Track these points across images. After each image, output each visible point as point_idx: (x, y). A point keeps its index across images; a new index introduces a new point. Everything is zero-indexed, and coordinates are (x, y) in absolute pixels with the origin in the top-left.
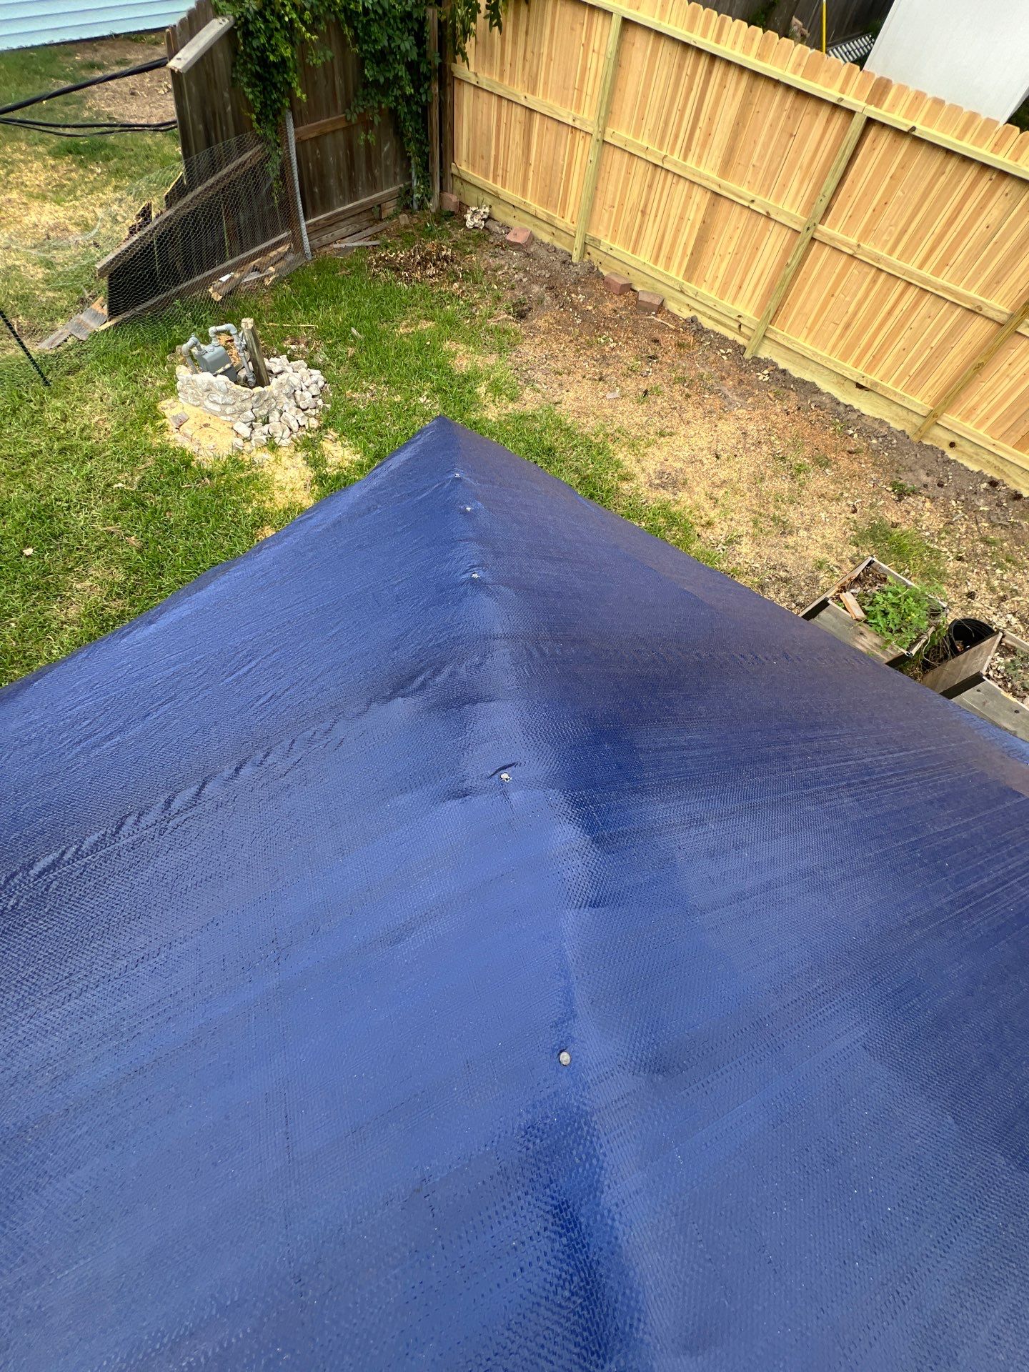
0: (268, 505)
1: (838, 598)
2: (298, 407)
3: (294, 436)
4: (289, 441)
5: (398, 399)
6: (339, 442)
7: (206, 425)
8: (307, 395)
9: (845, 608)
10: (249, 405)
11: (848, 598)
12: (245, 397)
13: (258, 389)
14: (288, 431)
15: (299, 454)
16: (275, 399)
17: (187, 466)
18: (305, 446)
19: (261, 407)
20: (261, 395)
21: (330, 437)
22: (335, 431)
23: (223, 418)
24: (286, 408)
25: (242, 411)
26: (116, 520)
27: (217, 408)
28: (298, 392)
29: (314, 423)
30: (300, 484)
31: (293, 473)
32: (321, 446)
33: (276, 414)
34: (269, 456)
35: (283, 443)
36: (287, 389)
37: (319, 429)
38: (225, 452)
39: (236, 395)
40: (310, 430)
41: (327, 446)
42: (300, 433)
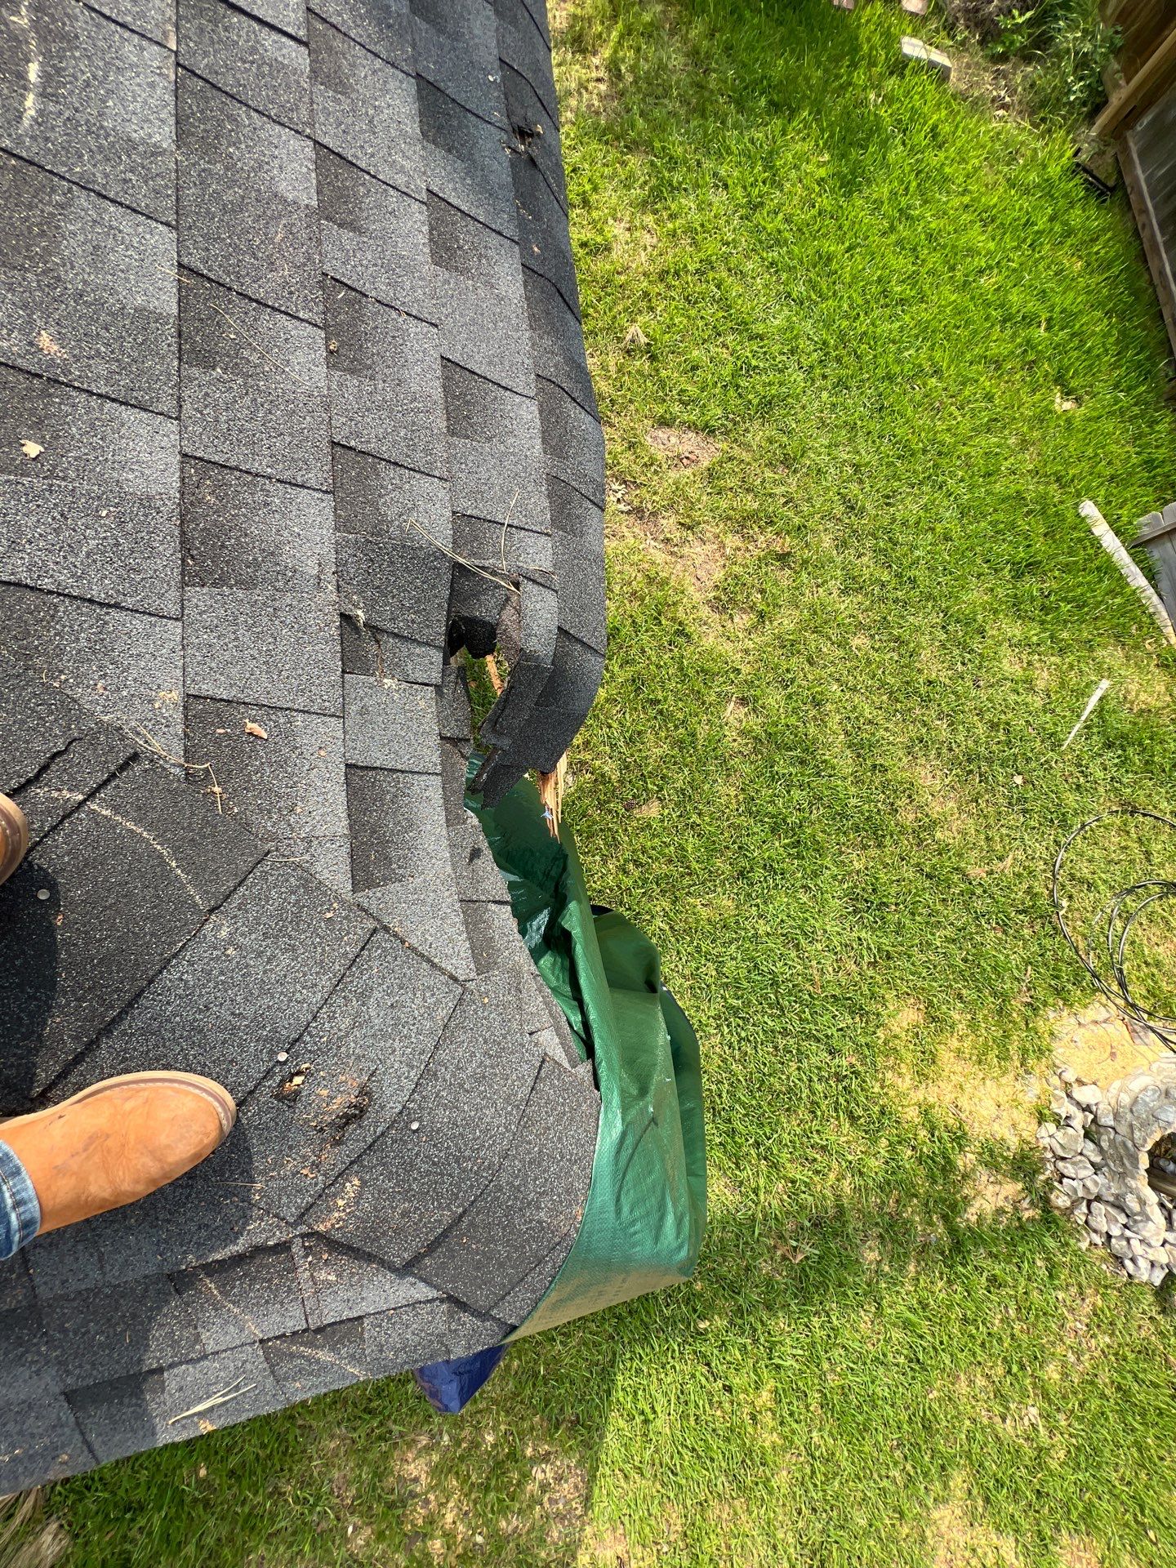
0: (954, 1043)
2: (1098, 1199)
3: (1049, 1155)
4: (1045, 1142)
5: (1052, 1372)
6: (1009, 1209)
7: (1113, 1055)
8: (1116, 1231)
10: (1123, 1129)
12: (1137, 1134)
13: (1144, 1162)
14: (1061, 1153)
15: (1016, 1140)
16: (1123, 1176)
17: (1059, 992)
18: (1024, 1158)
19: (1112, 1142)
20: (1135, 1161)
21: (1025, 1204)
22: (1032, 1220)
23: (1117, 1084)
24: (1100, 1179)
25: (1116, 1116)
26: (1019, 875)
27: (1136, 1085)
28: (1123, 1219)
29: (1061, 1201)
30: (963, 1102)
31: (987, 1109)
32: (1014, 1178)
33: (1097, 1159)
34: (1030, 1098)
35: (1043, 1132)
36: (1132, 1203)
37: (1047, 1200)
38: (1060, 1051)
39: (1145, 1125)
40: (1048, 1182)
41: (1012, 1188)
42: (1050, 1167)
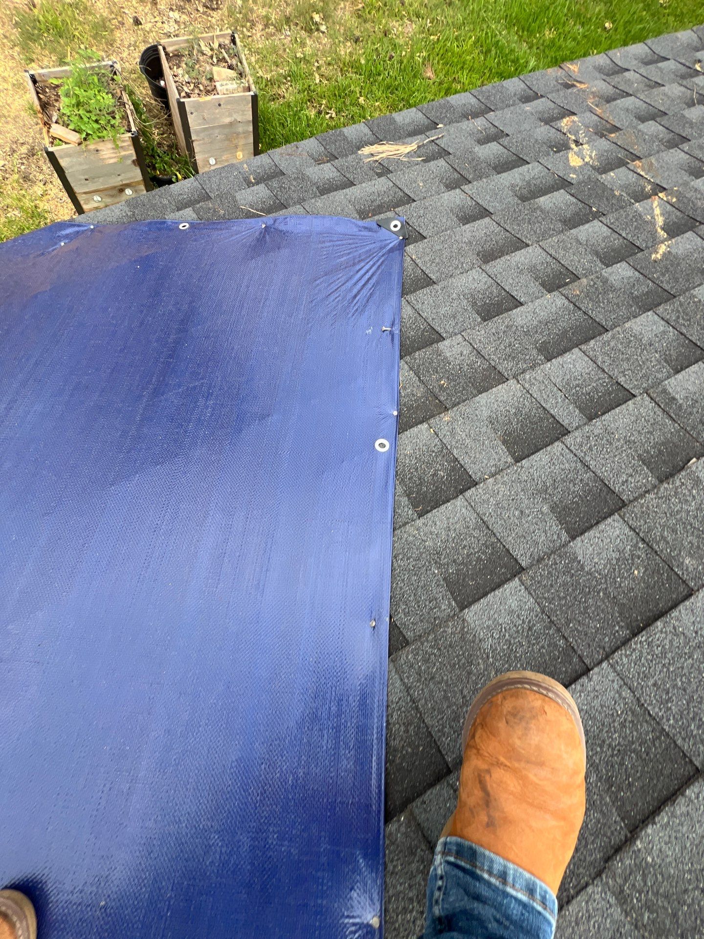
1: (54, 138)
9: (66, 143)
11: (57, 130)
